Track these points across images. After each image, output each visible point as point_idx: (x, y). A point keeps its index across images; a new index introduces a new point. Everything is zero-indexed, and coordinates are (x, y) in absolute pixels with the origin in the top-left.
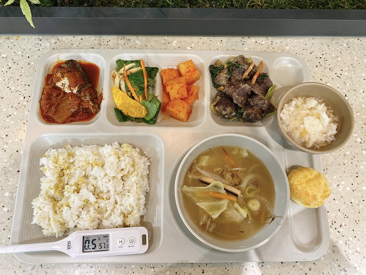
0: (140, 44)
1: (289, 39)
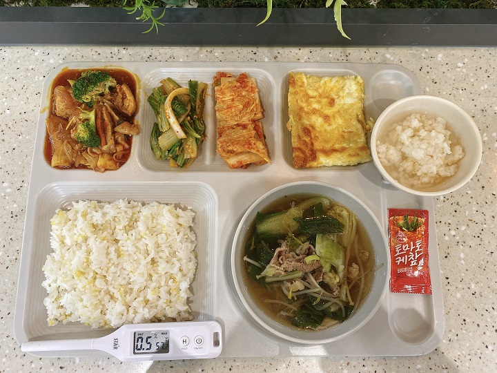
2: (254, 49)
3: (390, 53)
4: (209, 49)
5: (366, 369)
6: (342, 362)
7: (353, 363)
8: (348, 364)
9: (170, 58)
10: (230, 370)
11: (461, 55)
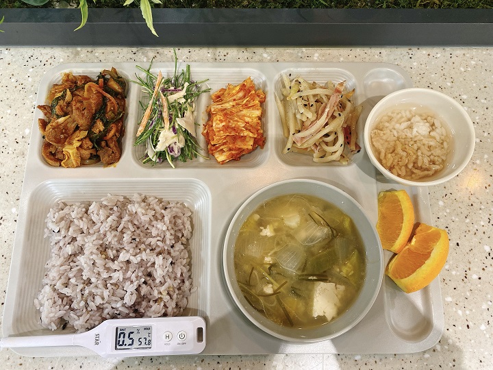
0: (269, 58)
1: (475, 50)
2: (134, 49)
3: (267, 53)
4: (90, 49)
5: (220, 366)
6: (196, 359)
7: (207, 361)
8: (202, 361)
9: (51, 58)
10: (81, 367)
11: (337, 54)
